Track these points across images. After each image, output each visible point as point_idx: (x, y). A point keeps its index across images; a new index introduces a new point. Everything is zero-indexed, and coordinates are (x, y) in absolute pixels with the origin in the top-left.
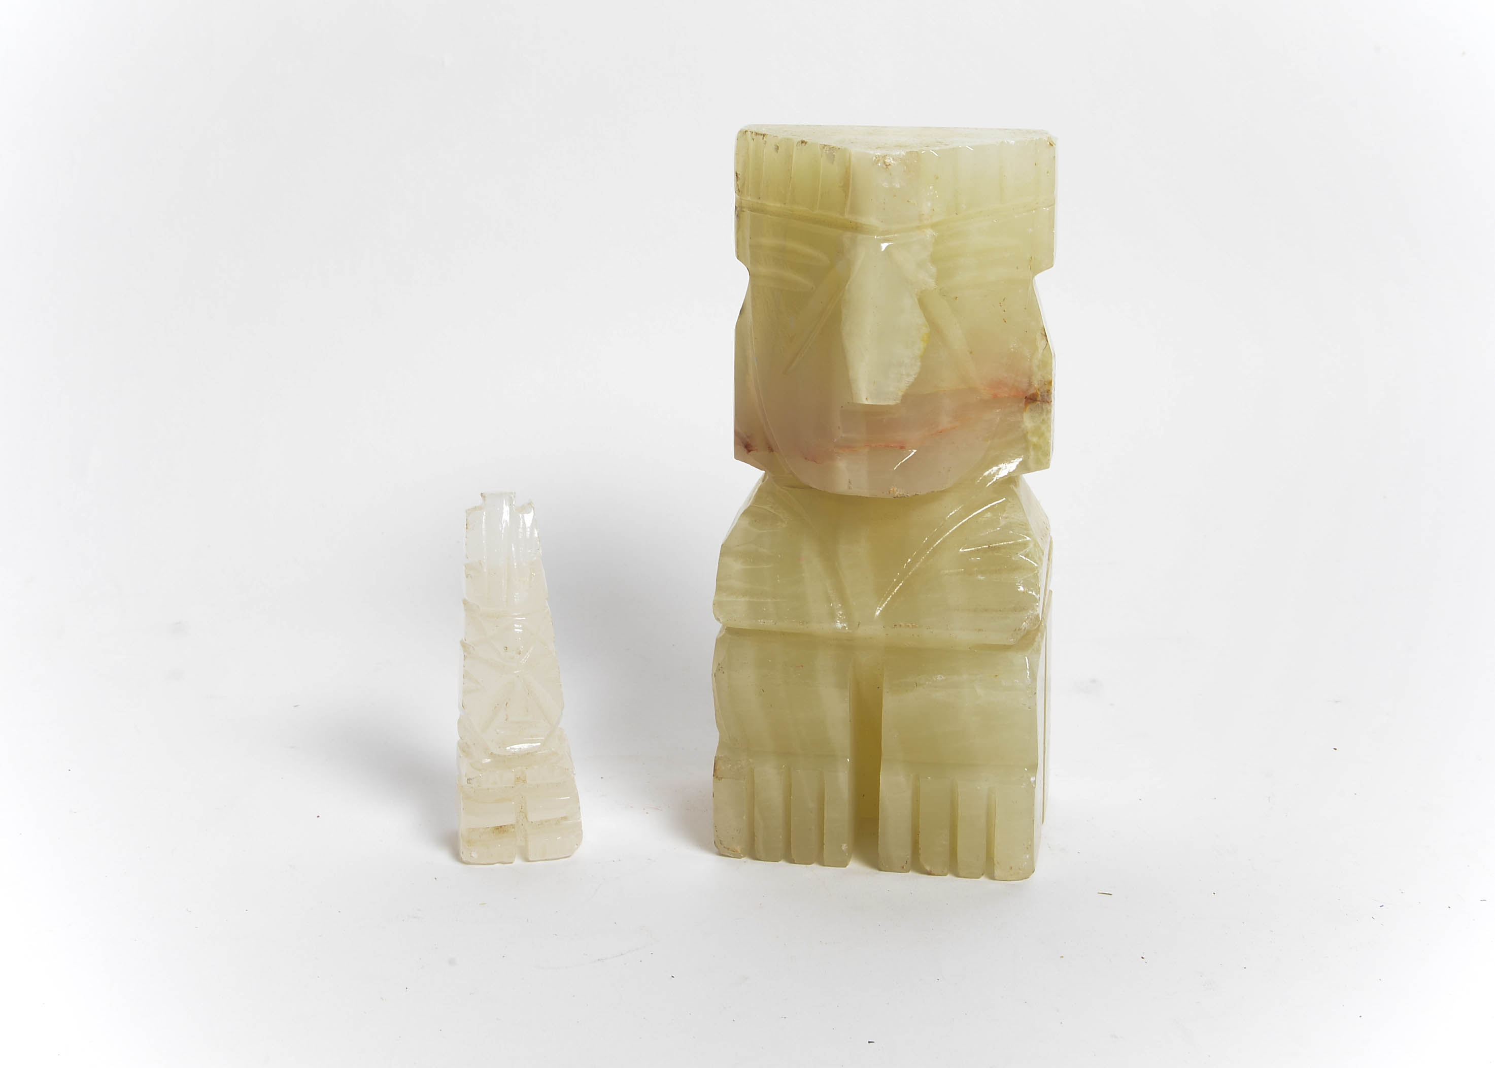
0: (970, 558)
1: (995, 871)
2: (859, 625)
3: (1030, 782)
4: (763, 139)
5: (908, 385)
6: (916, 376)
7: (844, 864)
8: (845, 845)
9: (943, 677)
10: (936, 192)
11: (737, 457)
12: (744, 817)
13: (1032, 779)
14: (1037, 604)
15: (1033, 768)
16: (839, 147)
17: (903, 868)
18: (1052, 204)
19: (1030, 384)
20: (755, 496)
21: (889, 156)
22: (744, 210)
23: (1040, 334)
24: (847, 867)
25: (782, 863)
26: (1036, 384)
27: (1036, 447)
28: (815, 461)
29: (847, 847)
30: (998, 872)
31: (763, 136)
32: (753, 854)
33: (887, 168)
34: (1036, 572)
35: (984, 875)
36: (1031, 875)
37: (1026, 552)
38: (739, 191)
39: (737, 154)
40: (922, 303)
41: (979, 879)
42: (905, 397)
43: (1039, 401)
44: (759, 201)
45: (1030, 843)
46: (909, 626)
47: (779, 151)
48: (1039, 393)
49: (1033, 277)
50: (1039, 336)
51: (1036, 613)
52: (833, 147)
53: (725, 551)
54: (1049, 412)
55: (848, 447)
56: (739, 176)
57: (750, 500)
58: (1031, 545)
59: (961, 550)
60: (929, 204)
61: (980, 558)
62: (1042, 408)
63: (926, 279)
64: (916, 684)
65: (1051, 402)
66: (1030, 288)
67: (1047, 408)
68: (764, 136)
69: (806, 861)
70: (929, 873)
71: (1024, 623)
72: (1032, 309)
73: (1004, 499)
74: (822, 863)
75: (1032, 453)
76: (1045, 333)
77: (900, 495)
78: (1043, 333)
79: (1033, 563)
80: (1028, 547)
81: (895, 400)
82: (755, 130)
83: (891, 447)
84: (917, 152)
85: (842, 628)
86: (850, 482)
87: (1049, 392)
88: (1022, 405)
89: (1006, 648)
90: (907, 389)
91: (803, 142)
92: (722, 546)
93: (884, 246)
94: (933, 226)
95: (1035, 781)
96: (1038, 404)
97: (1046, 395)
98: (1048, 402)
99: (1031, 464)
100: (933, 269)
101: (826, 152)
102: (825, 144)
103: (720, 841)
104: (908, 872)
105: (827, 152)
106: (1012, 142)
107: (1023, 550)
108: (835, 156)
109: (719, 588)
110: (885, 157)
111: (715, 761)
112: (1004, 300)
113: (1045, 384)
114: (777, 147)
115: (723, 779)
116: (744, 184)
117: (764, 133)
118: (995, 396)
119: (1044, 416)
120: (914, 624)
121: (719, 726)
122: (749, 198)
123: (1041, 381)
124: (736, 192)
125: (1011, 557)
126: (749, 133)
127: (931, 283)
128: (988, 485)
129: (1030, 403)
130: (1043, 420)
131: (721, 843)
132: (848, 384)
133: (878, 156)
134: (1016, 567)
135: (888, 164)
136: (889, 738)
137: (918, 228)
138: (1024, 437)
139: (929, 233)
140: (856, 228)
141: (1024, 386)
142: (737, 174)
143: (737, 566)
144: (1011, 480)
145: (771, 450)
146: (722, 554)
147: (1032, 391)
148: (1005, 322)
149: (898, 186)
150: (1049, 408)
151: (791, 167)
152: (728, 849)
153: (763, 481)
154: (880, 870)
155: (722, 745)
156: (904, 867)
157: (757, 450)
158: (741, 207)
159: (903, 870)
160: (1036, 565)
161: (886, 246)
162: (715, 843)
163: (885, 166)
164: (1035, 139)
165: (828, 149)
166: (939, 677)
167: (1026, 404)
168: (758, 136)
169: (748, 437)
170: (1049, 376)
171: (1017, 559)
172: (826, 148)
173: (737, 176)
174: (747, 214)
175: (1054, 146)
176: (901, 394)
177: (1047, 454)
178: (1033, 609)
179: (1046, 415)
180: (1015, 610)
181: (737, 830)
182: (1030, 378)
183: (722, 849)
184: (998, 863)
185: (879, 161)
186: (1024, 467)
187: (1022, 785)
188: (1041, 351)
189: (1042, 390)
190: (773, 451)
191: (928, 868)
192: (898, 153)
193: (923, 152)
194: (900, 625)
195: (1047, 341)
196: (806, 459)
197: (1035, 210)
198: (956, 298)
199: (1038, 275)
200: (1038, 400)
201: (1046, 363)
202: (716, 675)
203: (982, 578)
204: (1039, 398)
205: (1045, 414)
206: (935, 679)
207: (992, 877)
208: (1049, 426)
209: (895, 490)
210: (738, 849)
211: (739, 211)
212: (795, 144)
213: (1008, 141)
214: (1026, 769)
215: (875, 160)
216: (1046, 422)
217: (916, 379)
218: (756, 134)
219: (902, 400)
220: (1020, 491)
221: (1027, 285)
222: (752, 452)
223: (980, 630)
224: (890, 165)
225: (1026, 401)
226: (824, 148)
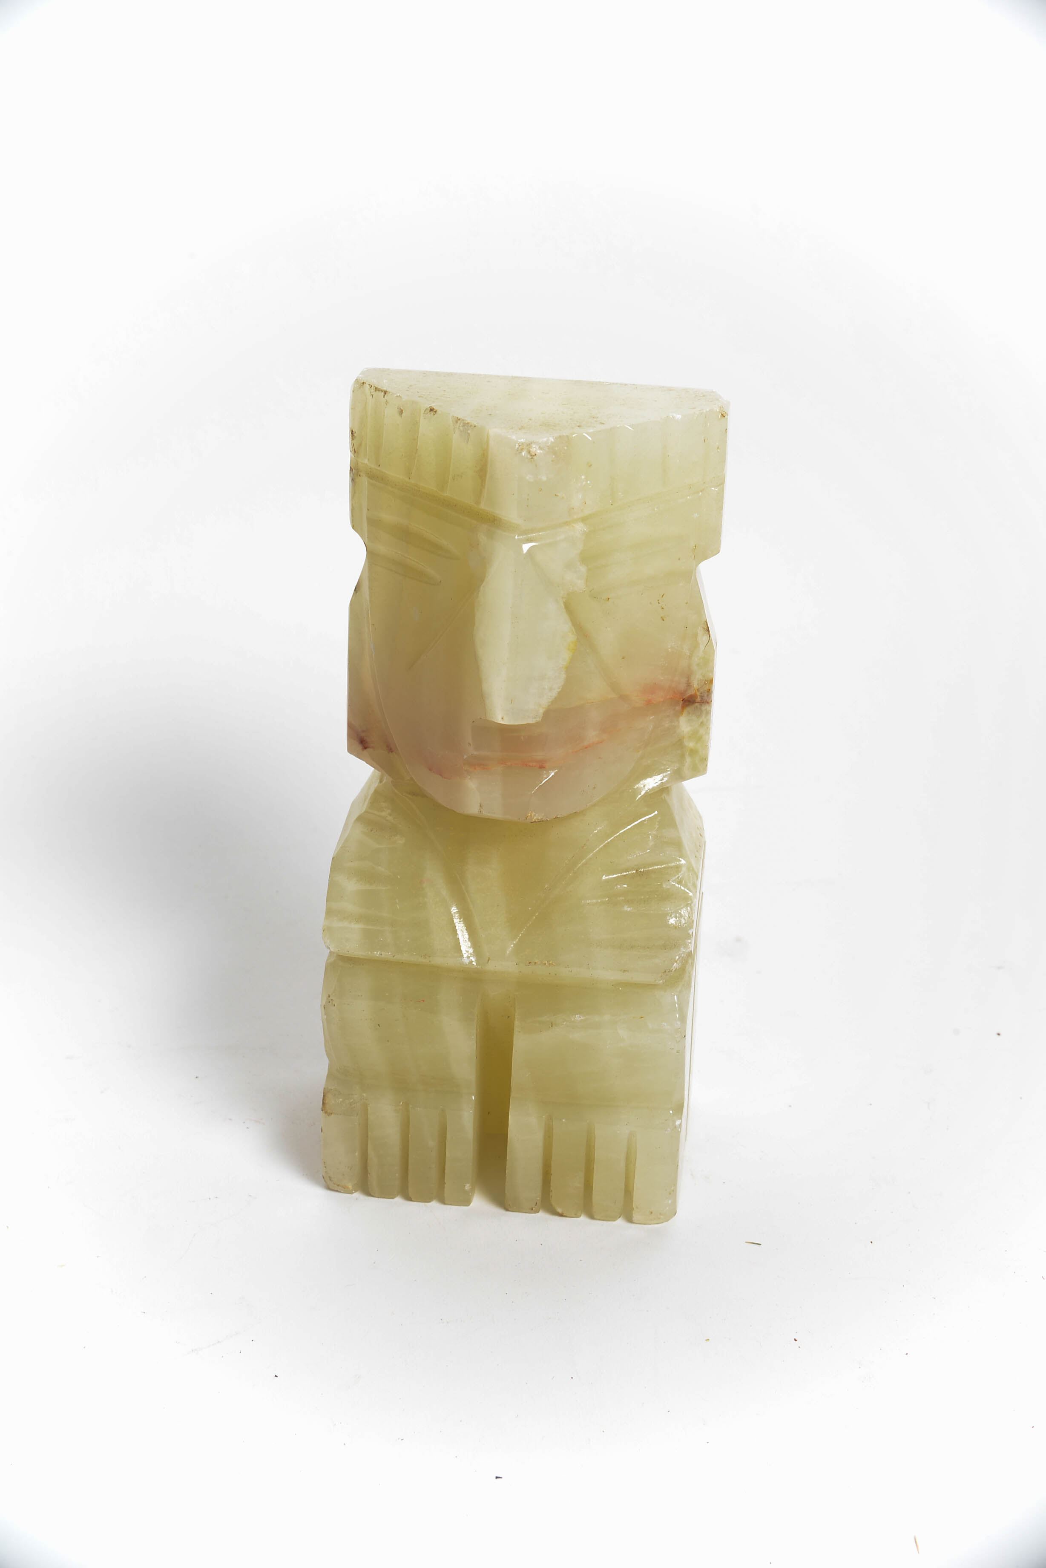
0: (616, 885)
1: (634, 1215)
2: (488, 960)
3: (675, 1127)
4: (384, 396)
5: (550, 700)
6: (560, 690)
7: (466, 1202)
8: (468, 1185)
9: (582, 1018)
10: (589, 482)
11: (350, 750)
12: (356, 1154)
13: (678, 1123)
14: (690, 941)
15: (679, 1109)
16: (475, 423)
17: (532, 1209)
18: (721, 483)
19: (689, 685)
20: (370, 798)
21: (535, 443)
22: (361, 474)
23: (702, 629)
24: (471, 1205)
25: (398, 1200)
26: (695, 685)
27: (693, 752)
28: (440, 775)
29: (471, 1187)
30: (636, 1216)
31: (383, 393)
32: (366, 1189)
33: (532, 458)
34: (690, 902)
35: (621, 1217)
36: (672, 1217)
37: (678, 878)
38: (355, 451)
39: (353, 408)
40: (569, 608)
41: (614, 1222)
42: (547, 714)
43: (698, 703)
44: (379, 468)
45: (672, 1188)
46: (545, 964)
47: (403, 415)
48: (698, 694)
49: (697, 565)
50: (700, 631)
51: (689, 950)
52: (468, 423)
53: (337, 864)
54: (708, 713)
55: (479, 764)
56: (355, 435)
57: (365, 800)
58: (684, 869)
59: (603, 878)
60: (580, 496)
61: (627, 885)
62: (701, 710)
63: (576, 580)
64: (552, 1024)
65: (711, 701)
66: (693, 578)
67: (706, 709)
68: (385, 394)
69: (425, 1198)
70: (561, 1215)
71: (675, 964)
72: (696, 604)
73: (656, 813)
74: (443, 1201)
75: (688, 760)
76: (708, 626)
77: (538, 819)
78: (706, 627)
79: (688, 891)
80: (680, 872)
81: (535, 718)
82: (374, 382)
83: (530, 766)
84: (567, 436)
85: (469, 963)
86: (481, 806)
87: (709, 691)
88: (678, 708)
89: (653, 986)
90: (549, 706)
91: (432, 410)
92: (333, 859)
93: (526, 547)
94: (584, 520)
95: (680, 1124)
96: (697, 706)
97: (706, 696)
98: (708, 703)
99: (686, 771)
100: (583, 569)
101: (459, 428)
102: (459, 417)
103: (329, 1177)
104: (538, 1212)
105: (461, 428)
106: (679, 417)
107: (675, 876)
108: (470, 435)
109: (329, 912)
110: (529, 445)
111: (324, 1093)
112: (663, 596)
113: (705, 683)
114: (400, 410)
115: (332, 1115)
116: (361, 445)
117: (385, 389)
118: (649, 703)
119: (703, 718)
120: (551, 962)
121: (328, 1055)
122: (366, 461)
123: (701, 680)
124: (351, 451)
125: (661, 884)
126: (368, 386)
127: (580, 585)
128: (637, 799)
129: (687, 706)
130: (702, 723)
131: (330, 1179)
132: (482, 698)
133: (523, 444)
134: (667, 896)
135: (533, 454)
136: (519, 1074)
137: (567, 523)
138: (680, 743)
139: (580, 527)
140: (493, 522)
141: (682, 687)
142: (352, 431)
143: (351, 886)
144: (663, 790)
145: (390, 749)
146: (333, 869)
147: (690, 692)
148: (663, 620)
149: (544, 478)
150: (708, 709)
151: (418, 437)
152: (338, 1185)
153: (381, 782)
154: (507, 1210)
155: (330, 1075)
156: (534, 1209)
157: (373, 747)
158: (358, 470)
159: (532, 1210)
160: (691, 894)
161: (530, 547)
162: (323, 1177)
163: (529, 456)
164: (705, 411)
165: (462, 424)
166: (578, 1018)
167: (683, 707)
168: (377, 392)
169: (363, 731)
170: (710, 674)
171: (668, 887)
172: (459, 422)
173: (352, 433)
174: (364, 480)
175: (726, 417)
176: (541, 711)
177: (704, 760)
178: (686, 946)
179: (705, 717)
180: (664, 947)
181: (348, 1167)
182: (688, 678)
183: (331, 1184)
184: (637, 1207)
185: (522, 449)
186: (679, 775)
187: (666, 1130)
188: (702, 647)
189: (701, 690)
190: (392, 752)
191: (560, 1210)
192: (545, 439)
193: (574, 436)
194: (535, 963)
195: (710, 636)
196: (430, 770)
197: (701, 491)
198: (609, 599)
199: (704, 562)
200: (697, 701)
201: (708, 662)
202: (325, 1007)
203: (629, 909)
204: (699, 699)
205: (703, 717)
206: (573, 1019)
207: (630, 1220)
208: (708, 728)
209: (533, 815)
210: (350, 1187)
211: (355, 472)
212: (423, 411)
213: (675, 415)
214: (671, 1112)
215: (518, 448)
216: (705, 725)
217: (559, 693)
218: (376, 389)
219: (543, 717)
220: (673, 800)
221: (689, 576)
222: (368, 750)
223: (625, 971)
224: (536, 455)
225: (683, 704)
226: (457, 422)
